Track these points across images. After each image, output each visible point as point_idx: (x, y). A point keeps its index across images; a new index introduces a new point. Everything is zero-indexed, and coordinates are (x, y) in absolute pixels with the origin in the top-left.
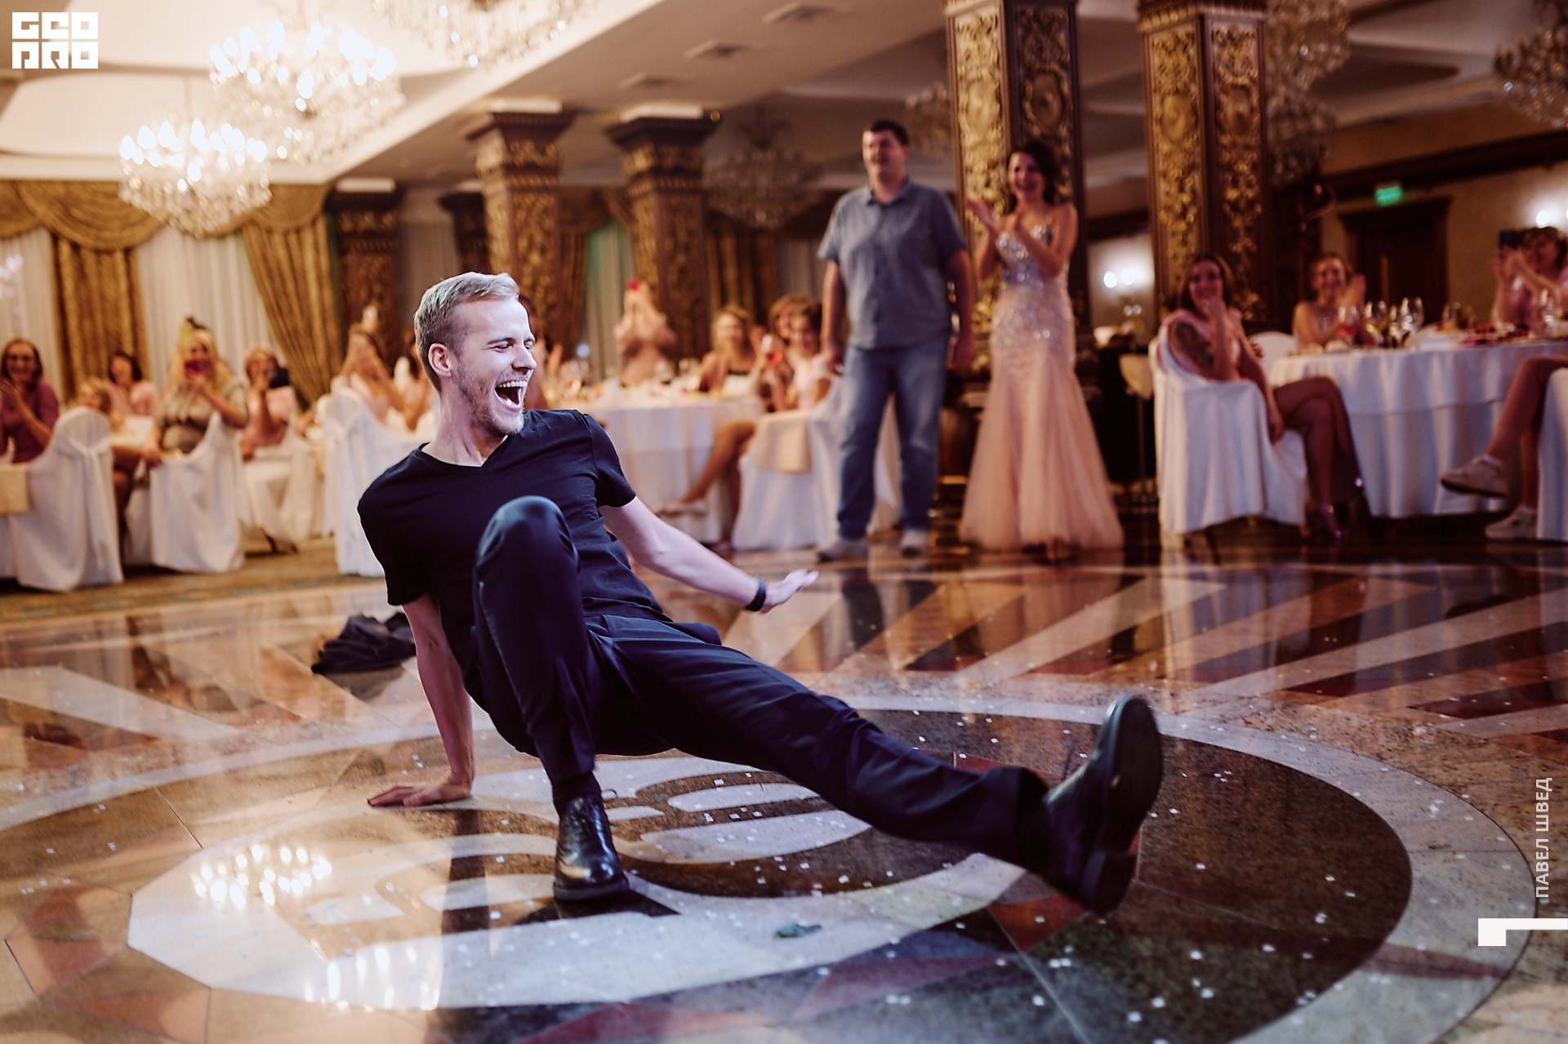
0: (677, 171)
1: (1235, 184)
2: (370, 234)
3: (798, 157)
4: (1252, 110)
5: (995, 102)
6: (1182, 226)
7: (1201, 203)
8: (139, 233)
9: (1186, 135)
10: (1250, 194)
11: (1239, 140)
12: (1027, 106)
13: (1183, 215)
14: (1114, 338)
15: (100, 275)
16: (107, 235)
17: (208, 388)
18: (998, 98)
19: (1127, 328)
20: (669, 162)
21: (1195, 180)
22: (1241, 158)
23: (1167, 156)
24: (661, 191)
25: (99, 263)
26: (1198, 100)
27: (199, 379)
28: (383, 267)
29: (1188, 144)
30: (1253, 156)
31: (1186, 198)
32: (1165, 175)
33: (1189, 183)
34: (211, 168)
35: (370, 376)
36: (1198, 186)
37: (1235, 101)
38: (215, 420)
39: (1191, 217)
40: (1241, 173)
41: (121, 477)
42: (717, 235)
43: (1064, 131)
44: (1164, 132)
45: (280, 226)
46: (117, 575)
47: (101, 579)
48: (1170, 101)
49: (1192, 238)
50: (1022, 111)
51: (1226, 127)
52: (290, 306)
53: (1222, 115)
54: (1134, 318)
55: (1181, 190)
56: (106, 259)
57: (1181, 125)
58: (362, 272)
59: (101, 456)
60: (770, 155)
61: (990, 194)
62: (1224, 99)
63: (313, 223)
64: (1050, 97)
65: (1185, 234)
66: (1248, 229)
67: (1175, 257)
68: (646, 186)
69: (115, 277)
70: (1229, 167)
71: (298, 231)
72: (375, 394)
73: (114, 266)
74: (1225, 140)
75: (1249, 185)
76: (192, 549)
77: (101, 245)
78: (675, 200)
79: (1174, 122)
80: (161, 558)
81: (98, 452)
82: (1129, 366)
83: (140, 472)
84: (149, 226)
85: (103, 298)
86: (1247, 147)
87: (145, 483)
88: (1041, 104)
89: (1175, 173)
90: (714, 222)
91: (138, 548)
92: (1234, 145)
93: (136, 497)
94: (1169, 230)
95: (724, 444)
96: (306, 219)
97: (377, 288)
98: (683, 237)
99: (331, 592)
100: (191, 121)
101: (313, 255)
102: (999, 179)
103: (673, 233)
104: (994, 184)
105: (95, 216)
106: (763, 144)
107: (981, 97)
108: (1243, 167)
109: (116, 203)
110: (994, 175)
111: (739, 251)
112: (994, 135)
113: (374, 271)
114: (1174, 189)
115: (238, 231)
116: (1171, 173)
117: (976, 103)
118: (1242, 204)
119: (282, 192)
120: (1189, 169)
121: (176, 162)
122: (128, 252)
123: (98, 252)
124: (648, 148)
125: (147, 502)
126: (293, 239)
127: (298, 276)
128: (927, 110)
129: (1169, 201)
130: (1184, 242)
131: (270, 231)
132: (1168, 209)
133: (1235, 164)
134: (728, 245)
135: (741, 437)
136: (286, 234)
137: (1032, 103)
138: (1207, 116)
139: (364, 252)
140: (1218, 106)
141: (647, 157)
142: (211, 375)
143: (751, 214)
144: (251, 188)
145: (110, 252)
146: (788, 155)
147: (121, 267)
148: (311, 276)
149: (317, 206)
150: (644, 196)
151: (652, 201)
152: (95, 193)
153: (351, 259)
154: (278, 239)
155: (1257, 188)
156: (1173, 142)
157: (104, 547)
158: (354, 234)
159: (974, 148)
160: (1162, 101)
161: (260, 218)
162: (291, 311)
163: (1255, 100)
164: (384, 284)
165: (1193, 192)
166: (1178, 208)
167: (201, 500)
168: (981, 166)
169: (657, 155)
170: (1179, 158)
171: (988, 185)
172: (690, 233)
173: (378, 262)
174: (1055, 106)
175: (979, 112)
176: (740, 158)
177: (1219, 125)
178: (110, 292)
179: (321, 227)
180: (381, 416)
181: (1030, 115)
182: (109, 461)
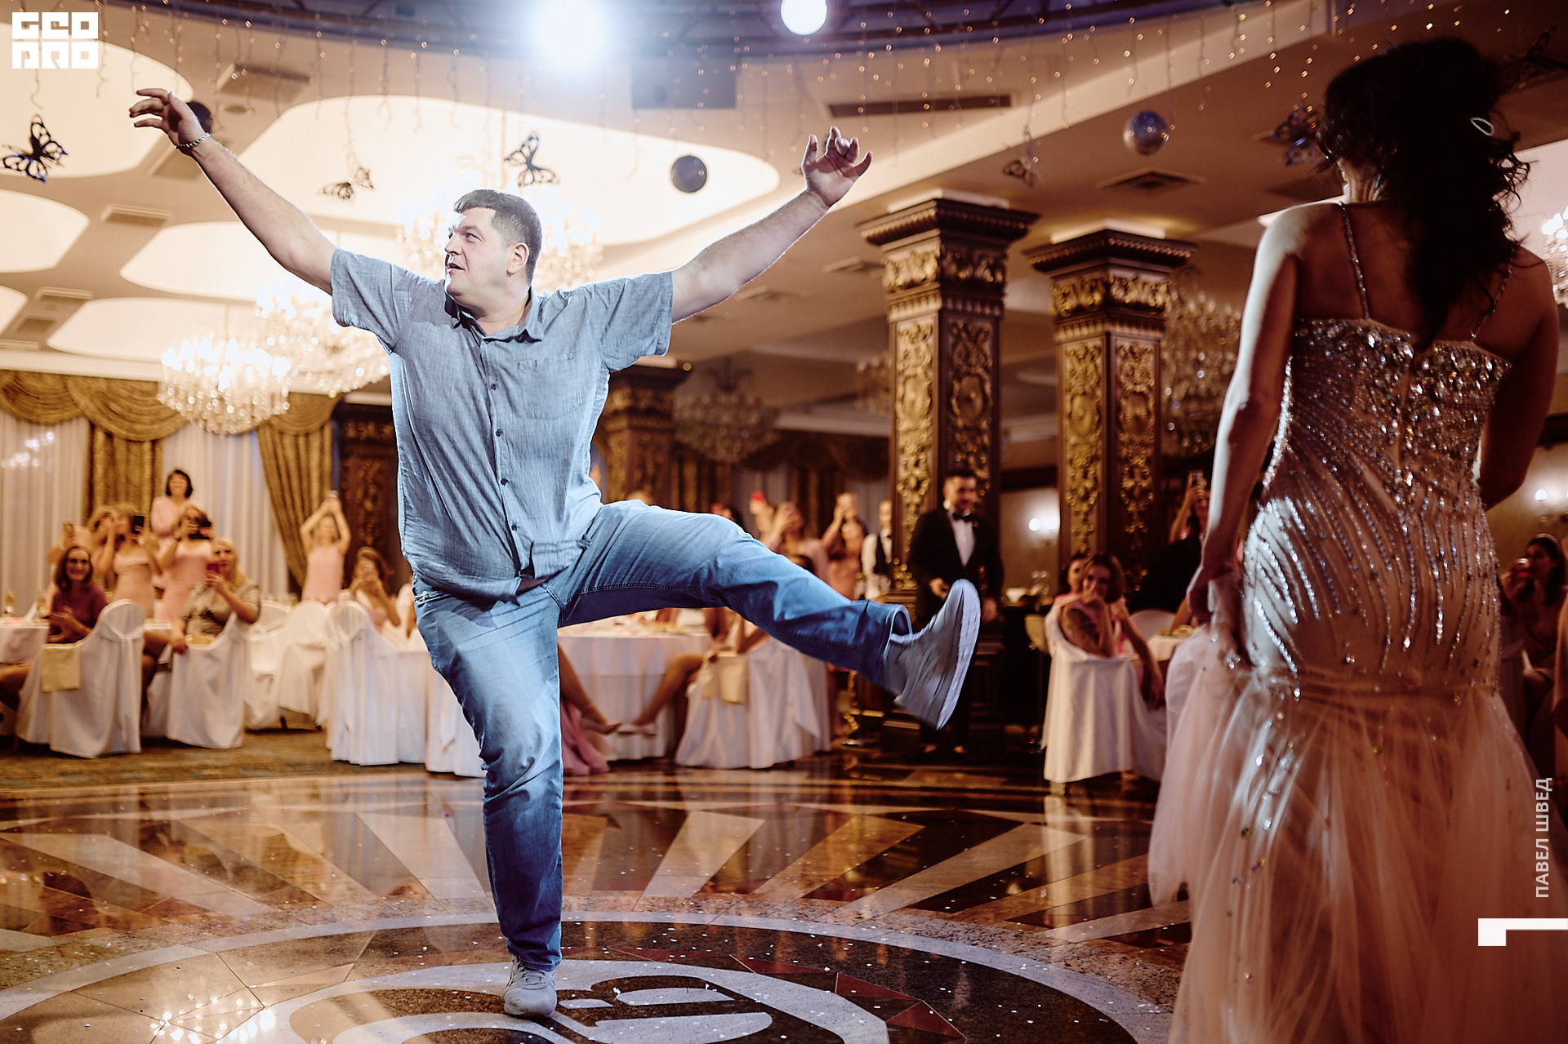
0: (650, 412)
1: (1131, 475)
2: (370, 441)
3: (758, 402)
4: (1149, 413)
5: (927, 397)
6: (1085, 508)
7: (1100, 489)
8: (168, 427)
9: (1090, 431)
10: (1144, 484)
11: (1137, 439)
12: (954, 401)
13: (1086, 498)
14: (1023, 598)
15: (128, 462)
16: (138, 427)
17: (226, 586)
18: (930, 394)
19: (1034, 591)
20: (643, 404)
21: (1097, 469)
22: (1138, 453)
23: (1075, 446)
24: (633, 428)
25: (128, 450)
26: (1101, 403)
27: (219, 579)
28: (380, 471)
29: (1093, 438)
30: (1149, 452)
31: (1089, 484)
32: (1071, 462)
33: (1091, 471)
34: (241, 380)
35: (371, 592)
36: (1099, 473)
37: (1134, 405)
38: (233, 617)
39: (1092, 501)
40: (1137, 466)
41: (148, 659)
42: (681, 463)
43: (984, 425)
44: (1072, 425)
45: (292, 429)
46: (136, 746)
47: (122, 749)
48: (1078, 401)
49: (1093, 518)
50: (950, 405)
51: (1125, 426)
52: (292, 499)
53: (1121, 417)
54: (1041, 581)
55: (1085, 476)
56: (134, 448)
57: (1087, 420)
58: (361, 474)
59: (135, 641)
60: (734, 399)
61: (918, 472)
62: (1124, 402)
63: (322, 428)
64: (973, 395)
65: (1087, 514)
66: (1141, 515)
67: (1077, 534)
68: (622, 423)
69: (142, 466)
70: (1127, 460)
71: (307, 435)
72: (374, 606)
73: (142, 454)
74: (1124, 437)
75: (1144, 477)
76: (202, 727)
77: (132, 436)
78: (646, 438)
79: (1081, 418)
80: (174, 734)
81: (132, 640)
82: (1032, 622)
83: (164, 658)
84: (178, 423)
85: (128, 480)
86: (1143, 444)
87: (167, 668)
88: (966, 401)
89: (1080, 461)
90: (679, 453)
91: (155, 722)
92: (1131, 442)
93: (159, 678)
94: (1074, 510)
95: (673, 675)
96: (316, 425)
97: (372, 490)
98: (650, 470)
99: (322, 780)
100: (227, 338)
101: (319, 456)
102: (926, 461)
103: (642, 466)
104: (922, 465)
105: (130, 410)
106: (728, 389)
107: (915, 390)
108: (1139, 461)
109: (150, 400)
110: (922, 457)
111: (699, 479)
112: (924, 423)
113: (371, 474)
114: (1079, 474)
115: (255, 430)
116: (1076, 462)
117: (910, 396)
118: (1137, 491)
119: (297, 400)
120: (1093, 459)
121: (210, 372)
122: (154, 443)
123: (129, 441)
124: (627, 391)
125: (167, 683)
126: (301, 441)
127: (303, 473)
128: (874, 374)
129: (1074, 486)
130: (1085, 521)
131: (281, 433)
132: (1074, 491)
133: (1131, 458)
134: (690, 471)
135: (689, 669)
136: (296, 436)
137: (957, 399)
138: (1109, 417)
139: (364, 457)
140: (1119, 409)
141: (623, 399)
142: (230, 576)
143: (713, 448)
144: (273, 397)
145: (140, 442)
146: (750, 400)
147: (147, 457)
148: (315, 475)
149: (327, 414)
150: (620, 431)
151: (626, 436)
152: (132, 391)
153: (351, 462)
154: (288, 441)
155: (1150, 479)
156: (1079, 435)
157: (128, 719)
158: (356, 441)
159: (907, 432)
160: (1072, 400)
161: (275, 422)
162: (294, 507)
163: (1151, 404)
164: (379, 486)
165: (1095, 479)
166: (1081, 492)
167: (214, 685)
168: (912, 448)
169: (634, 397)
170: (1084, 449)
171: (917, 464)
172: (657, 466)
173: (377, 466)
174: (978, 403)
175: (913, 403)
176: (706, 400)
177: (1120, 425)
178: (135, 478)
179: (328, 432)
180: (379, 625)
181: (956, 410)
182: (141, 645)
